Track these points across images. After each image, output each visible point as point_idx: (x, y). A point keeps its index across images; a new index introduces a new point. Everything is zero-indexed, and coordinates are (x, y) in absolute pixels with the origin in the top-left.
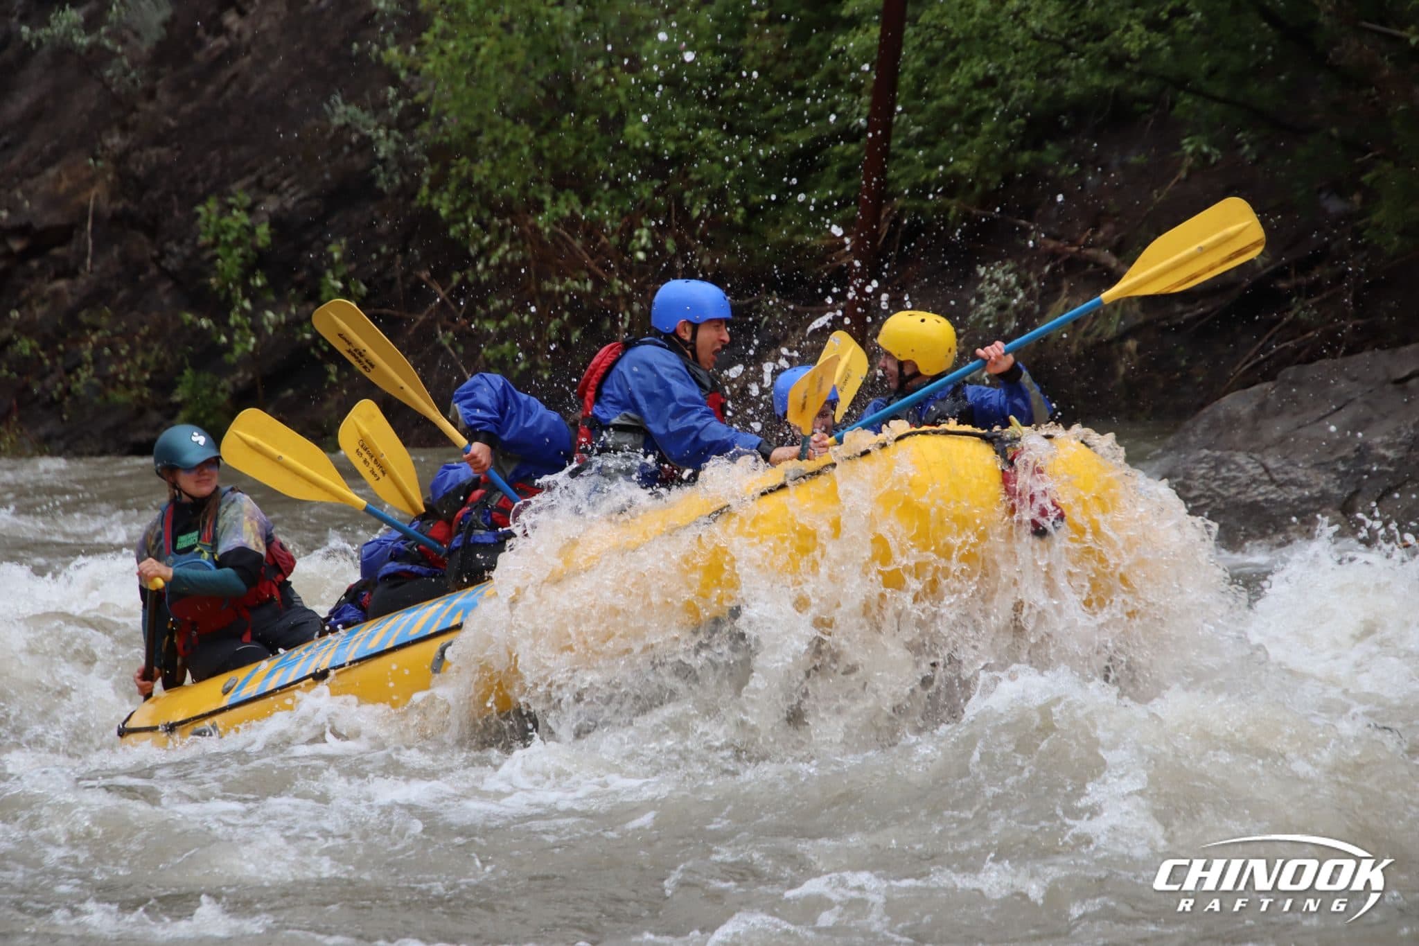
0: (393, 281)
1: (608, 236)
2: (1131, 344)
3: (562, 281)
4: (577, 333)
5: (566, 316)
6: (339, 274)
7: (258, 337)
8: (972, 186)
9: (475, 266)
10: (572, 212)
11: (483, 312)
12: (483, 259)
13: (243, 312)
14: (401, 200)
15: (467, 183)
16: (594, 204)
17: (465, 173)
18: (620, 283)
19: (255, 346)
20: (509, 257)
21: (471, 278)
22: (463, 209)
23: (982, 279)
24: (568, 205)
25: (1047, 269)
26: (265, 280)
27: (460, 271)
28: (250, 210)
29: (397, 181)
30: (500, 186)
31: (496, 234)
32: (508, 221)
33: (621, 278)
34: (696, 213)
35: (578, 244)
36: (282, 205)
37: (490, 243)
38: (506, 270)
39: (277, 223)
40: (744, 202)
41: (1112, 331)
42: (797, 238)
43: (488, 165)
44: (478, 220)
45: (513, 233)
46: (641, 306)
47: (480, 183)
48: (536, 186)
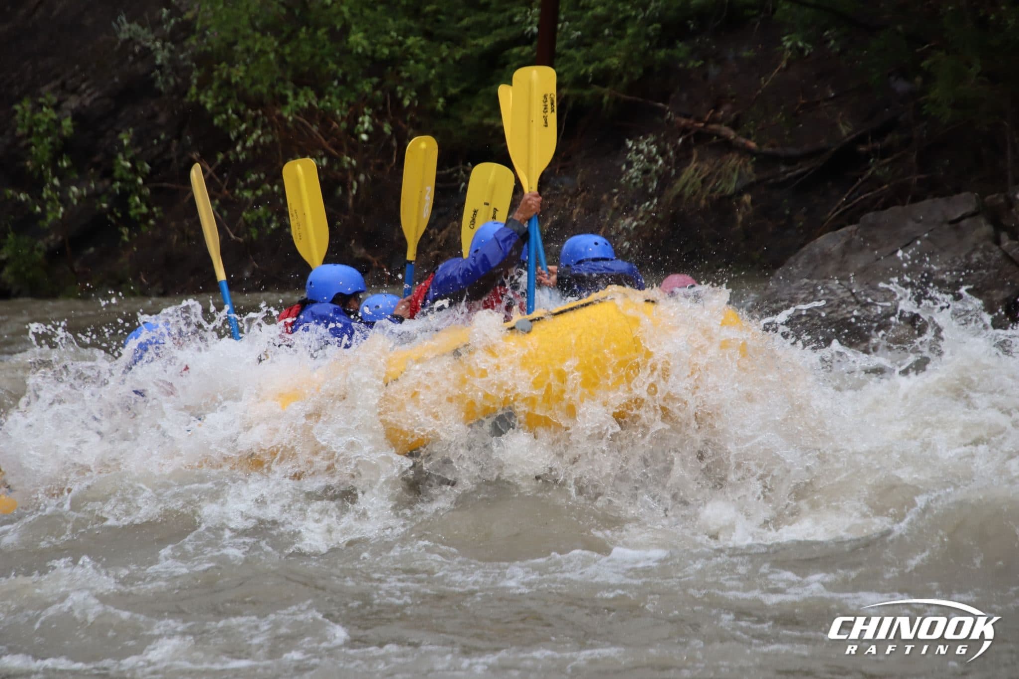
0: (171, 160)
1: (338, 123)
2: (747, 198)
6: (128, 156)
7: (65, 207)
8: (621, 78)
9: (235, 148)
10: (310, 104)
11: (242, 184)
12: (240, 143)
13: (53, 187)
14: (175, 97)
15: (226, 83)
16: (327, 97)
17: (224, 75)
18: (349, 159)
19: (63, 214)
20: (261, 140)
21: (231, 158)
22: (224, 103)
23: (630, 150)
24: (306, 99)
25: (680, 140)
26: (70, 162)
27: (223, 152)
28: (57, 107)
29: (172, 81)
30: (253, 84)
31: (250, 122)
32: (260, 112)
33: (348, 156)
34: (406, 103)
35: (315, 129)
36: (81, 103)
37: (246, 129)
38: (259, 151)
39: (77, 116)
40: (444, 94)
41: (731, 188)
42: (486, 121)
43: (243, 68)
44: (236, 111)
45: (263, 122)
46: (366, 176)
47: (237, 83)
48: (281, 84)
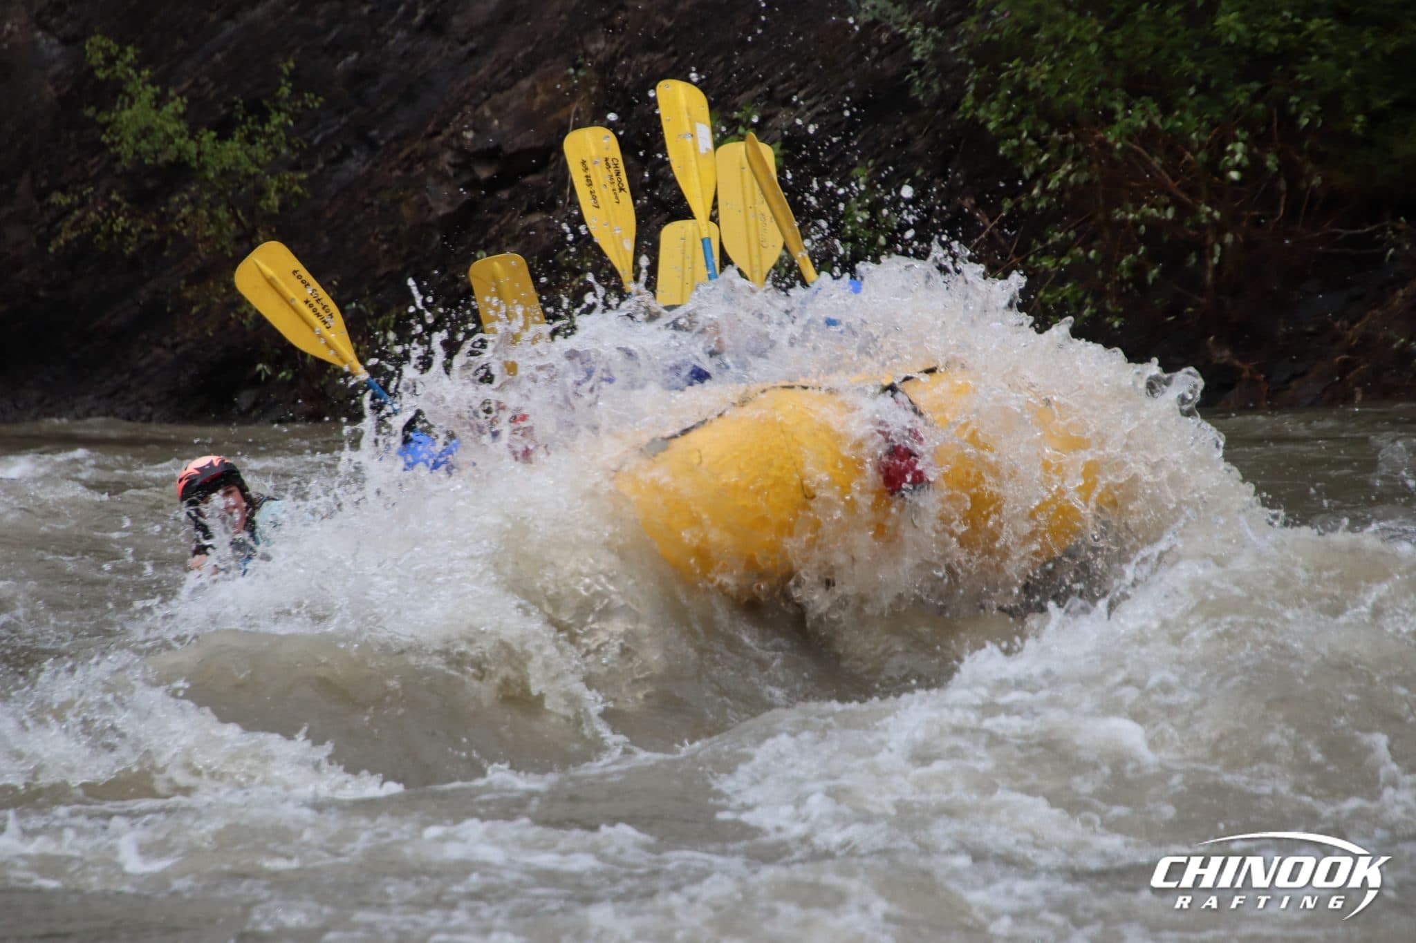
0: (930, 210)
1: (1194, 153)
3: (1137, 208)
4: (1155, 271)
5: (1141, 250)
6: (866, 202)
9: (1030, 190)
11: (1039, 247)
12: (1039, 183)
14: (940, 112)
15: (1021, 90)
16: (1177, 113)
17: (1018, 79)
18: (1208, 209)
20: (1071, 179)
21: (1024, 206)
22: (1015, 122)
24: (1145, 115)
27: (1012, 198)
28: (759, 127)
29: (936, 87)
30: (1062, 92)
31: (1056, 150)
32: (1071, 135)
33: (1208, 204)
34: (1305, 122)
35: (1156, 162)
37: (1049, 160)
38: (1067, 195)
39: (791, 140)
40: (1364, 108)
43: (1046, 67)
44: (1033, 134)
45: (1076, 150)
46: (1235, 236)
47: (1036, 89)
48: (1105, 91)
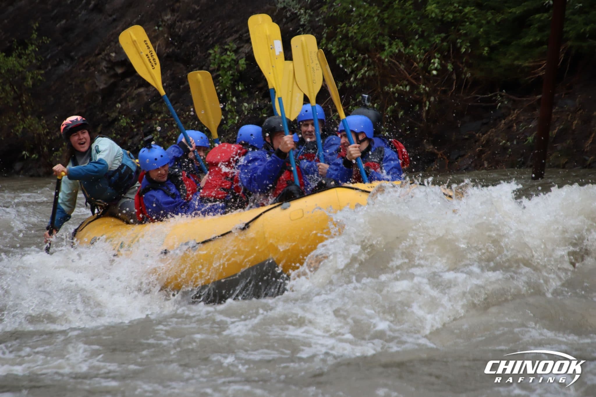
1: (418, 63)
3: (394, 86)
4: (402, 113)
5: (396, 104)
7: (239, 116)
9: (350, 79)
10: (399, 50)
11: (353, 102)
12: (353, 76)
13: (232, 102)
15: (346, 36)
16: (411, 46)
17: (344, 31)
18: (424, 87)
19: (238, 121)
20: (367, 74)
21: (348, 85)
22: (343, 50)
24: (397, 47)
26: (243, 87)
27: (342, 81)
28: (236, 51)
30: (362, 38)
31: (360, 62)
32: (366, 56)
33: (424, 84)
34: (463, 50)
35: (402, 67)
37: (357, 66)
38: (365, 81)
39: (249, 58)
40: (488, 45)
42: (516, 62)
43: (356, 27)
44: (351, 55)
45: (369, 62)
46: (435, 99)
47: (352, 36)
48: (381, 37)
